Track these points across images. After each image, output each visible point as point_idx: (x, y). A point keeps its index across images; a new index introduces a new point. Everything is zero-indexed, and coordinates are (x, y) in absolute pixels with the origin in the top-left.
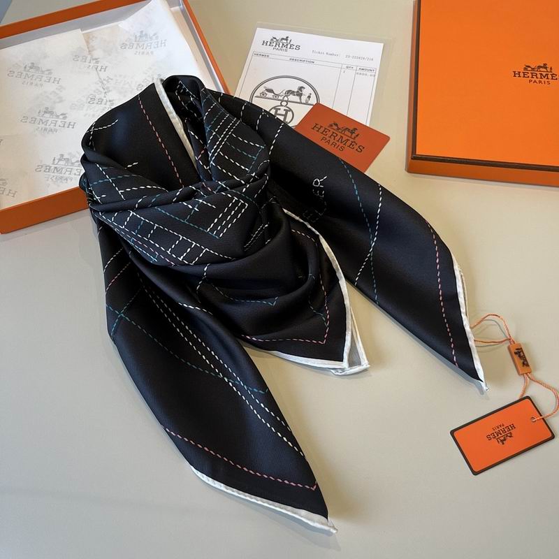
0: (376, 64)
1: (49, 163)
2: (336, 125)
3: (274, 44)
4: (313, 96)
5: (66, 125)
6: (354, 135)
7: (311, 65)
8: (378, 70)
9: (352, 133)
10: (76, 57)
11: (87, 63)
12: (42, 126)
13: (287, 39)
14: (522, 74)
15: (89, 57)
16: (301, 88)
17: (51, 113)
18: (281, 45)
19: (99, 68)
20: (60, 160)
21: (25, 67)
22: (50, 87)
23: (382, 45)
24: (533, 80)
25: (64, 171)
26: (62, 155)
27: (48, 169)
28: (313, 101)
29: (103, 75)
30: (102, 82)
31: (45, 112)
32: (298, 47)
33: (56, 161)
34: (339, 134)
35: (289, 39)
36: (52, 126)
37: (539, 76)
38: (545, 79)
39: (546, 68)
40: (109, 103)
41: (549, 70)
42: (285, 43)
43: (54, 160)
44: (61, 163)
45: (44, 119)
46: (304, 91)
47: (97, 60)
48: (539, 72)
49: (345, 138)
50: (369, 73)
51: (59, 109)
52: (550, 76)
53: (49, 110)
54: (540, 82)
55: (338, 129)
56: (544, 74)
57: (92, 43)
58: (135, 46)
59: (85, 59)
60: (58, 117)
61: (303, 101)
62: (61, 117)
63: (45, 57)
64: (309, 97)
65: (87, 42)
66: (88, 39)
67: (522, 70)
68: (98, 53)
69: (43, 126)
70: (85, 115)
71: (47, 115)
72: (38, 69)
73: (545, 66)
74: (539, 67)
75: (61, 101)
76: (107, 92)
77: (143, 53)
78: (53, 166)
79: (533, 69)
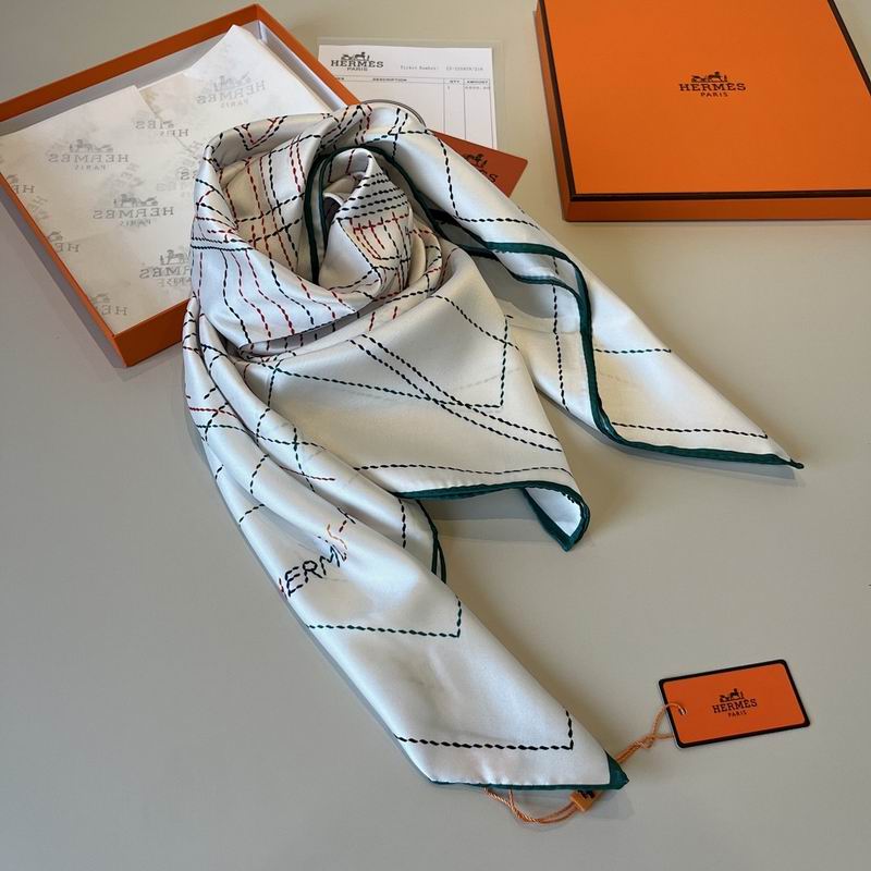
3: (348, 64)
5: (161, 212)
10: (139, 124)
12: (126, 219)
14: (691, 87)
15: (157, 120)
19: (177, 133)
20: (170, 258)
21: (71, 147)
23: (490, 50)
24: (706, 92)
32: (380, 64)
33: (166, 261)
36: (141, 216)
37: (712, 87)
38: (720, 91)
39: (719, 77)
41: (723, 79)
43: (162, 259)
48: (713, 83)
52: (726, 87)
54: (715, 94)
56: (718, 84)
57: (154, 103)
58: (218, 96)
59: (152, 125)
63: (94, 130)
65: (149, 103)
66: (148, 98)
67: (690, 82)
68: (166, 115)
70: (183, 195)
71: (128, 204)
72: (89, 147)
73: (717, 75)
74: (710, 77)
75: (140, 183)
79: (703, 80)
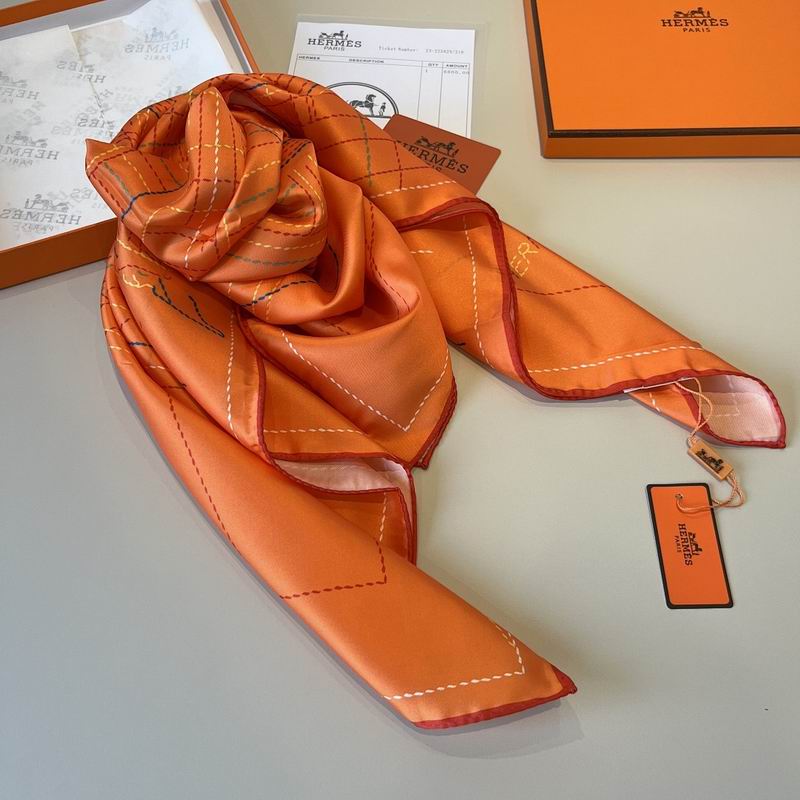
0: (468, 58)
1: (21, 206)
2: (426, 140)
4: (389, 106)
6: (451, 152)
7: (380, 65)
8: (472, 66)
9: (449, 149)
11: (77, 72)
13: (341, 34)
16: (370, 97)
17: (25, 139)
18: (334, 43)
22: (23, 104)
25: (41, 217)
26: (39, 196)
27: (18, 214)
28: (389, 112)
29: (100, 87)
30: (97, 97)
31: (16, 138)
34: (432, 152)
35: (345, 34)
40: (106, 125)
42: (339, 40)
44: (36, 206)
45: (14, 147)
46: (375, 101)
47: (91, 68)
49: (440, 156)
50: (460, 70)
51: (35, 134)
53: (22, 135)
55: (429, 145)
60: (33, 144)
61: (376, 113)
62: (38, 144)
64: (383, 107)
69: (12, 156)
76: (104, 109)
77: (157, 58)
78: (25, 212)
